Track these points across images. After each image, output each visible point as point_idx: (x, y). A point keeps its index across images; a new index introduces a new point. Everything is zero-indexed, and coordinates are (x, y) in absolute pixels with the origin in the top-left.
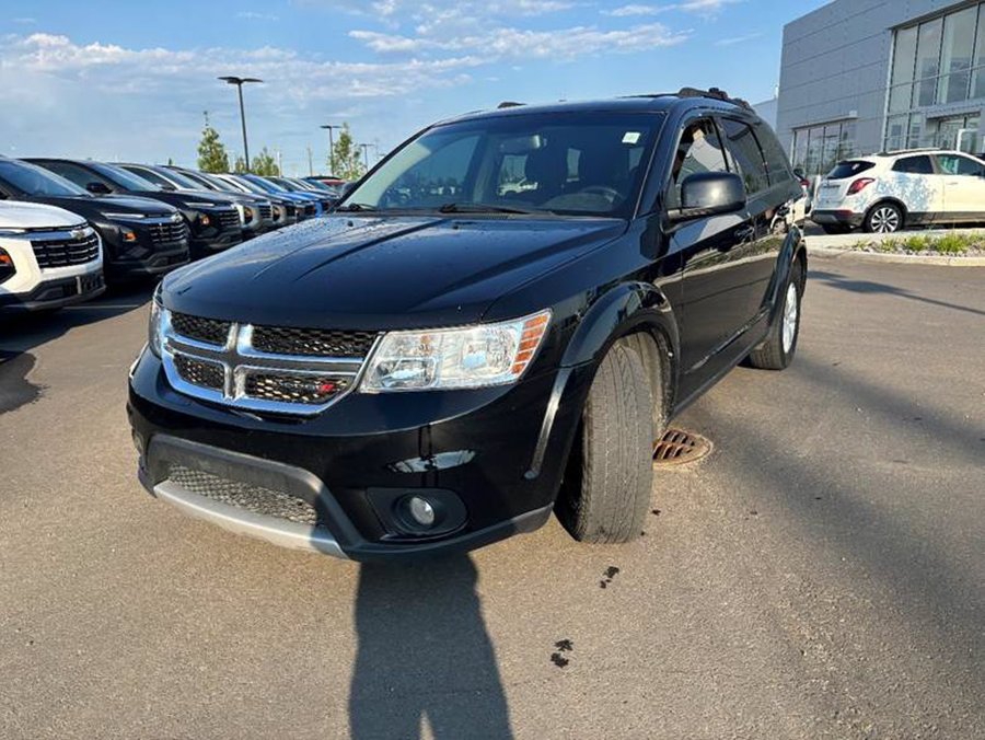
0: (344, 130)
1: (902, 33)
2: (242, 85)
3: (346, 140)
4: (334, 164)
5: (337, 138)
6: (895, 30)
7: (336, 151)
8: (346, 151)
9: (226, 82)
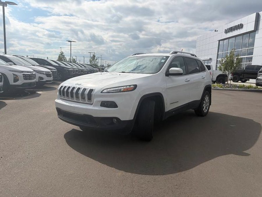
0: (94, 54)
1: (220, 41)
2: (72, 42)
3: (94, 56)
4: (91, 61)
5: (92, 56)
6: (219, 41)
7: (91, 59)
8: (94, 59)
9: (68, 42)
